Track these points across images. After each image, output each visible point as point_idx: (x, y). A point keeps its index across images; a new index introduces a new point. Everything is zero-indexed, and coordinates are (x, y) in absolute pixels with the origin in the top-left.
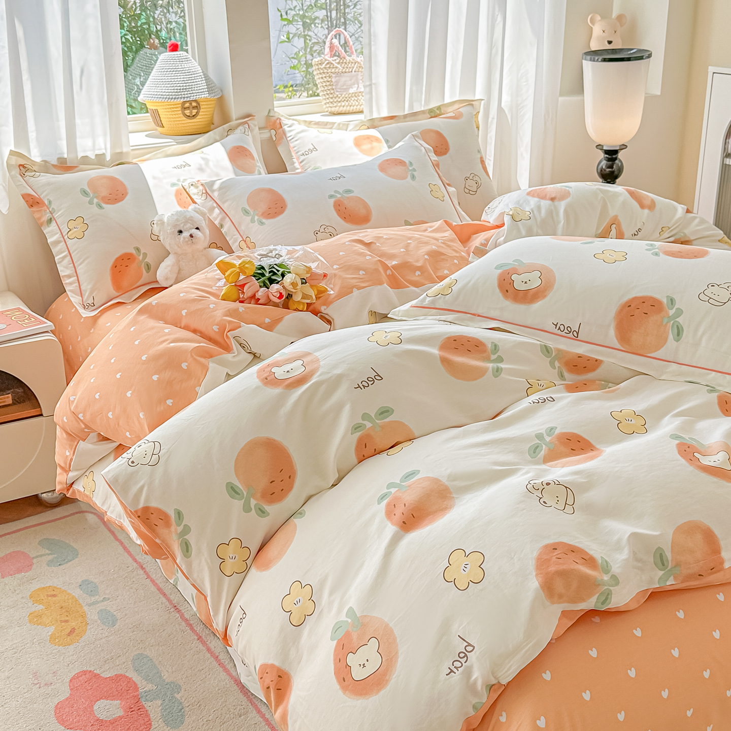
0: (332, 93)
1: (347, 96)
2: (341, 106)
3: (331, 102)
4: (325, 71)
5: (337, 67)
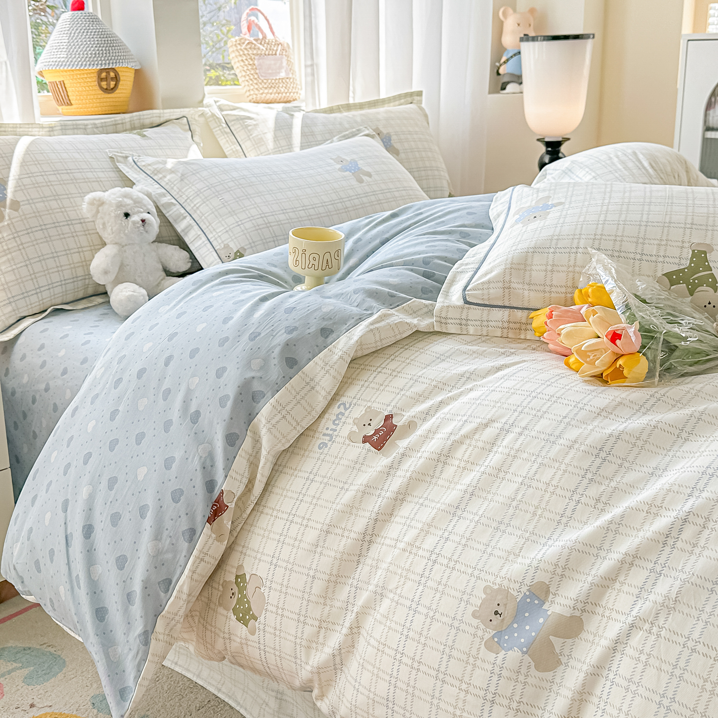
1: (273, 81)
4: (246, 52)
5: (259, 48)
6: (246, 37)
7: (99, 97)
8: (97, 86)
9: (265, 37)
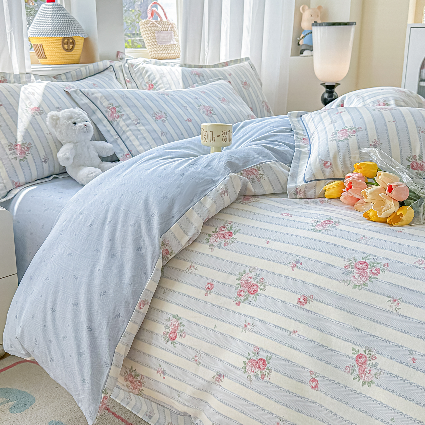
0: (155, 45)
1: (166, 46)
2: (162, 53)
3: (156, 51)
4: (150, 29)
6: (150, 20)
7: (63, 54)
8: (62, 48)
9: (161, 20)
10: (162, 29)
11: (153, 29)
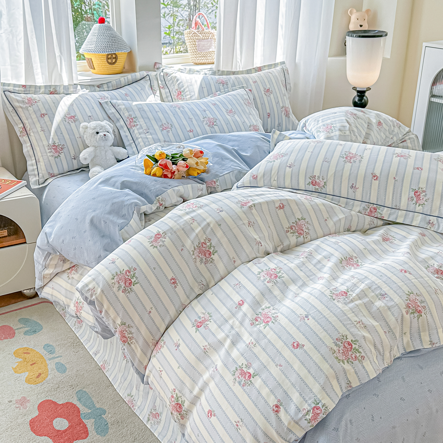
0: (196, 52)
2: (201, 59)
5: (199, 36)
6: (193, 30)
7: (107, 66)
8: (107, 62)
9: (203, 30)
10: (203, 38)
11: (194, 38)
